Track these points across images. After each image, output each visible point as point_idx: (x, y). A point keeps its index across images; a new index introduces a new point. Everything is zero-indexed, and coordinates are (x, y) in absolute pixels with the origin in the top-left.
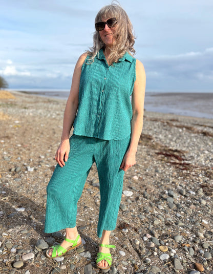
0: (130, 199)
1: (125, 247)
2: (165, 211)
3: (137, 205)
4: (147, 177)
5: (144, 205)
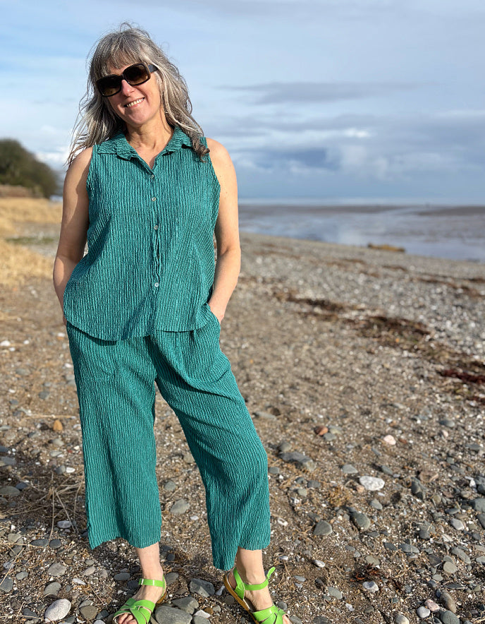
0: (378, 499)
3: (397, 517)
4: (419, 440)
5: (415, 516)
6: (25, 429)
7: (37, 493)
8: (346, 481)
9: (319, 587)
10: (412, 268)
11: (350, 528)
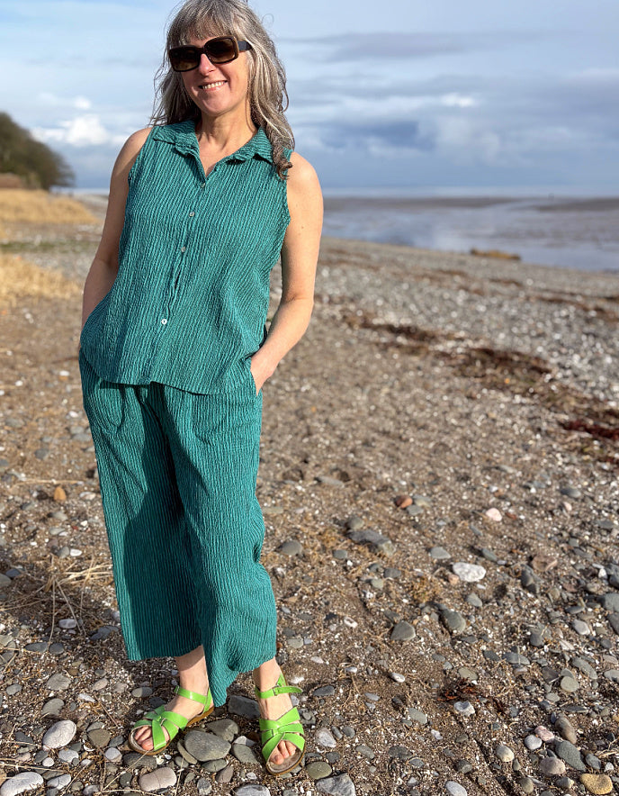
0: (477, 593)
1: (466, 768)
2: (598, 643)
3: (501, 617)
4: (532, 514)
5: (524, 615)
6: (18, 499)
7: (33, 582)
8: (435, 569)
9: (396, 708)
10: (529, 282)
11: (439, 631)
